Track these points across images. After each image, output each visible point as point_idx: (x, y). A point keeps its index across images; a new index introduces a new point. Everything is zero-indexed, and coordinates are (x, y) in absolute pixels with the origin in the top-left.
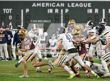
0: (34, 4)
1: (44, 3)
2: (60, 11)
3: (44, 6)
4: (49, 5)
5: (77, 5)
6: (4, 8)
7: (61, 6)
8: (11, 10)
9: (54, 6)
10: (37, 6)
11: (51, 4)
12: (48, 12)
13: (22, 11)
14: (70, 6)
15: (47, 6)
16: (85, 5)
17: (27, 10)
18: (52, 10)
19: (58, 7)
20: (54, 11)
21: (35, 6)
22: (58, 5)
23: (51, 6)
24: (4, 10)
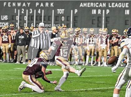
0: (82, 4)
1: (89, 3)
2: (102, 12)
3: (89, 6)
4: (94, 5)
5: (116, 5)
6: (59, 9)
7: (103, 6)
8: (63, 10)
9: (98, 6)
10: (84, 6)
11: (95, 4)
12: (93, 13)
13: (72, 11)
14: (111, 7)
15: (92, 6)
16: (123, 6)
17: (76, 11)
18: (96, 10)
19: (101, 7)
20: (97, 12)
21: (82, 6)
22: (101, 5)
23: (94, 6)
24: (58, 10)
